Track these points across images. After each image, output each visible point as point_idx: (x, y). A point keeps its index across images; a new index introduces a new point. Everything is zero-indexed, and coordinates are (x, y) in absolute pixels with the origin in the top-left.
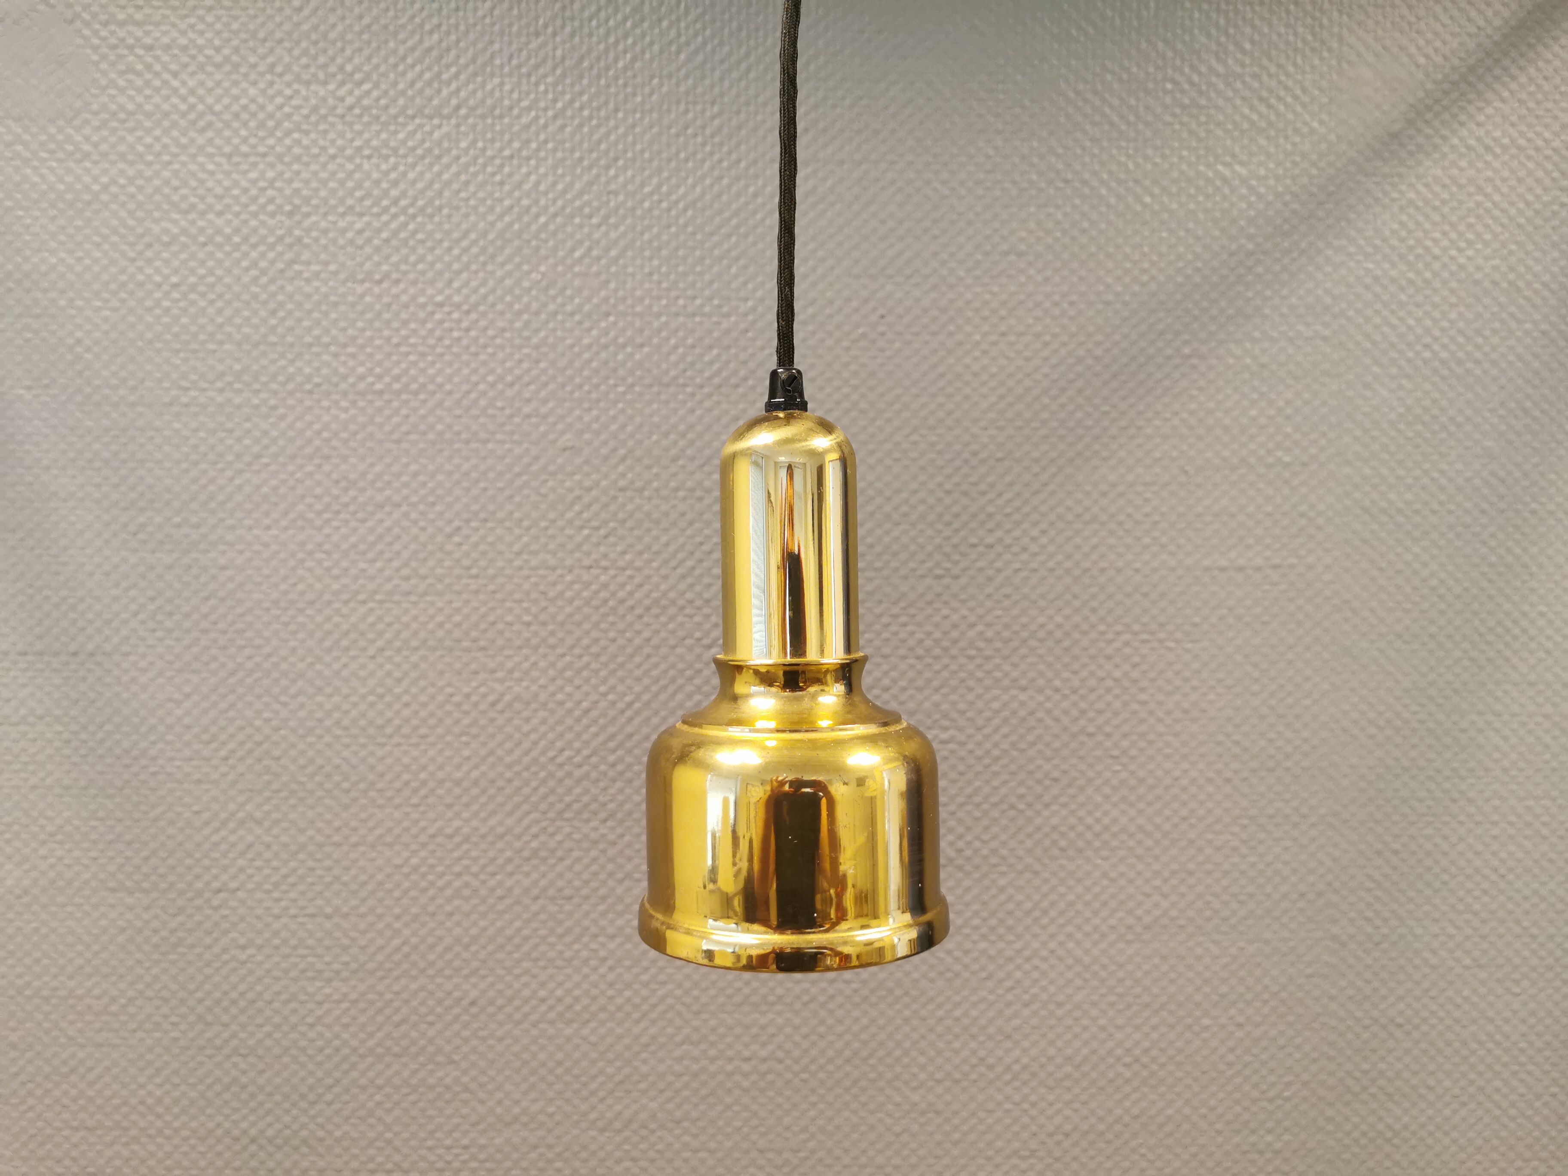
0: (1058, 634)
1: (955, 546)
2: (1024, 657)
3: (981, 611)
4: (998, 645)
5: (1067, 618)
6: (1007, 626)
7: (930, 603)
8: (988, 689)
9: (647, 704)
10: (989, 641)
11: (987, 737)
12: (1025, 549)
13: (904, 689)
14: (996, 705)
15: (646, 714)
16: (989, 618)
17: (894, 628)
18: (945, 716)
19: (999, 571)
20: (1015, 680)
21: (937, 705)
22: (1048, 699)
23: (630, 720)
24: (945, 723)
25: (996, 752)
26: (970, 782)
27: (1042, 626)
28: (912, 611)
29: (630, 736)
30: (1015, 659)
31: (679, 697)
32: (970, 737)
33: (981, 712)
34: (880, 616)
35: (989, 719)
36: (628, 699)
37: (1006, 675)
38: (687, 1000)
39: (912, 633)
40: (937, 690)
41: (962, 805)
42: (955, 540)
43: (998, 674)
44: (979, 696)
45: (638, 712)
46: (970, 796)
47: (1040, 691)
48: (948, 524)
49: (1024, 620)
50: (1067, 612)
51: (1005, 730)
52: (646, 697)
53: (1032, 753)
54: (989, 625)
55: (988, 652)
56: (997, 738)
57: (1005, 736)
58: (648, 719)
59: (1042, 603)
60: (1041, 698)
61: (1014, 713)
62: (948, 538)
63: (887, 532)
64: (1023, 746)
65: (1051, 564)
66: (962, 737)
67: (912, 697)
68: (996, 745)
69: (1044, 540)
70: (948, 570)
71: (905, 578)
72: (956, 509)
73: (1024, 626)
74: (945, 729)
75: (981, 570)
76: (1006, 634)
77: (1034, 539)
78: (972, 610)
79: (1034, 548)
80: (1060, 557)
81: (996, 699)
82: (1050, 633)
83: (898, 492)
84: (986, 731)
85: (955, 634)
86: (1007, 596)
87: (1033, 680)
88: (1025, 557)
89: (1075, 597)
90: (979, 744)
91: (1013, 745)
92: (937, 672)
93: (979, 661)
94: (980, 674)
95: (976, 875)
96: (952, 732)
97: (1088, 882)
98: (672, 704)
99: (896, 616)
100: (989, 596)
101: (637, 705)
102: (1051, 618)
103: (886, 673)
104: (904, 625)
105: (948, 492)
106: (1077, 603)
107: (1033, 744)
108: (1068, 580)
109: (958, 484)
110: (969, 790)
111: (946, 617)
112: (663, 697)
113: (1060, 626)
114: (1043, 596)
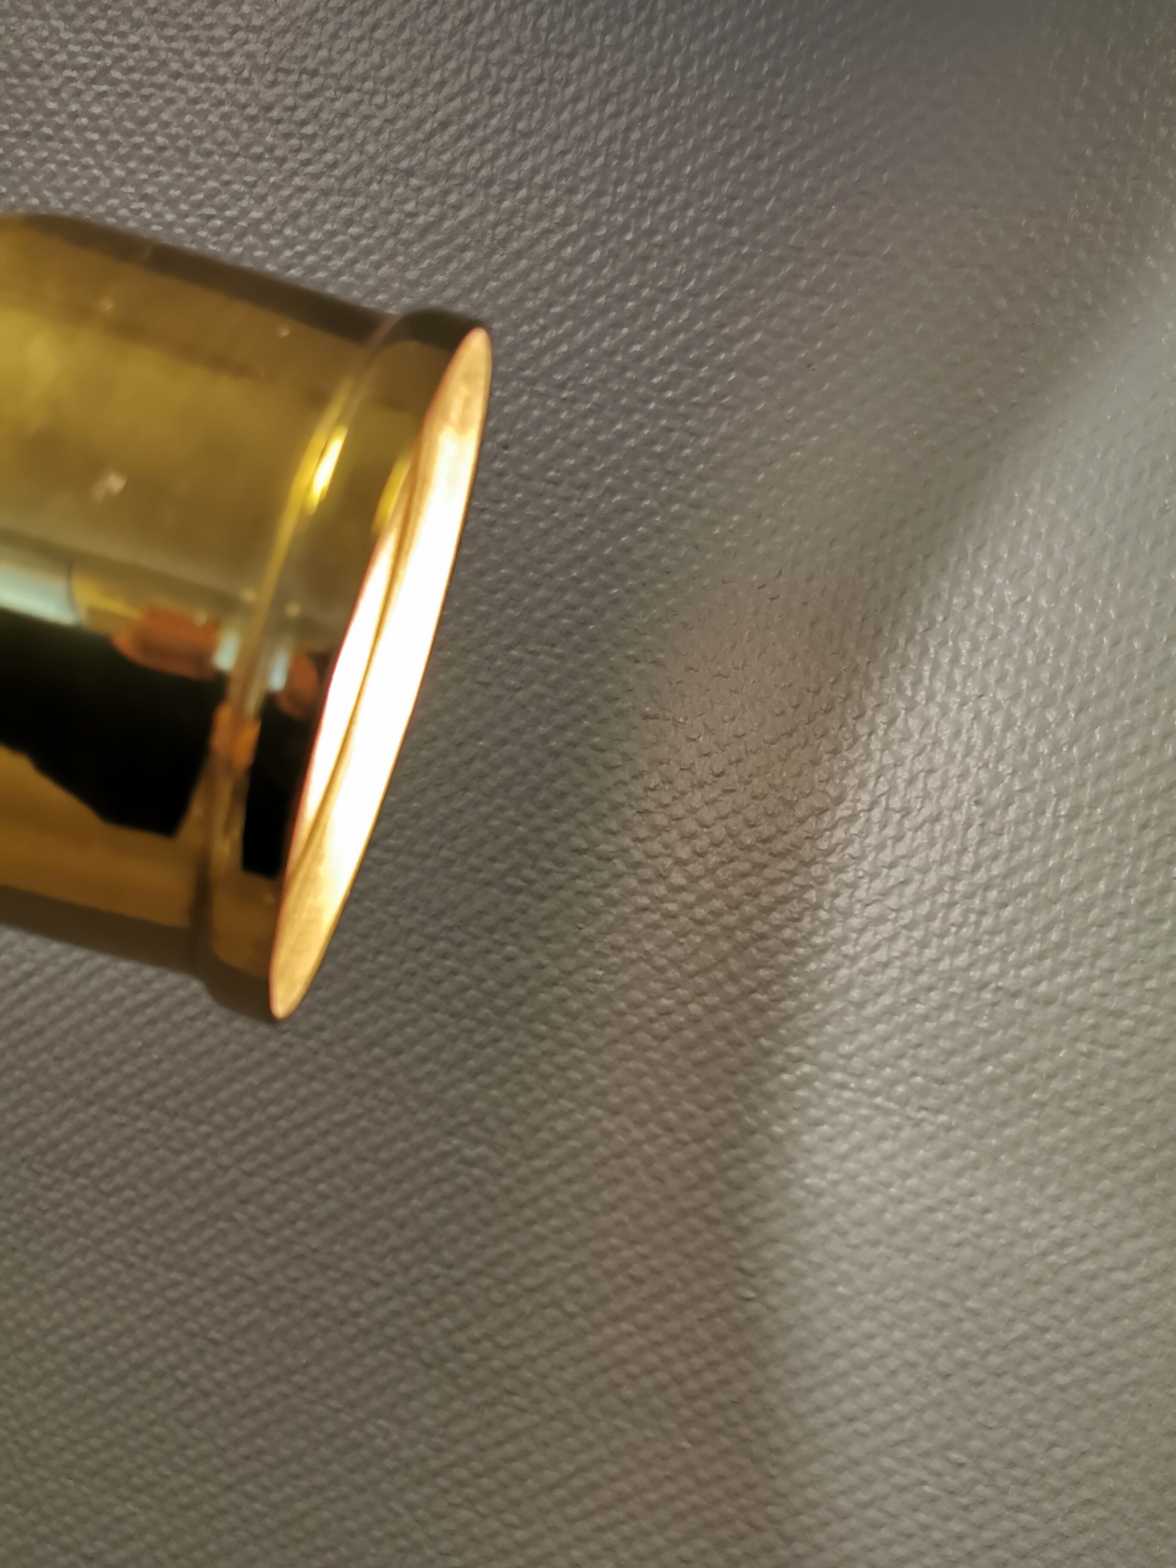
0: (690, 1034)
1: (550, 845)
2: (625, 1057)
3: (569, 963)
4: (585, 1026)
5: (712, 1010)
6: (607, 999)
7: (491, 930)
8: (557, 1095)
9: (51, 981)
10: (573, 1016)
11: (540, 1173)
12: (662, 877)
13: (422, 1060)
14: (561, 1126)
15: (45, 996)
16: (579, 978)
17: (425, 957)
18: (478, 1121)
19: (612, 902)
20: (602, 1093)
21: (469, 1098)
22: (652, 1138)
23: (23, 999)
24: (473, 1130)
25: (546, 1203)
26: (496, 1240)
27: (666, 1012)
28: (459, 936)
29: (19, 1023)
30: (607, 1058)
31: (95, 983)
32: (512, 1165)
33: (537, 1130)
34: (410, 931)
35: (548, 1146)
36: (26, 967)
37: (591, 1079)
38: (23, 1440)
39: (454, 972)
40: (473, 1075)
41: (478, 1273)
42: (550, 836)
43: (574, 1075)
44: (540, 1104)
45: (36, 990)
46: (492, 1264)
47: (641, 1123)
48: (547, 806)
49: (637, 995)
50: (712, 999)
51: (568, 1170)
52: (50, 970)
53: (605, 1221)
54: (579, 990)
55: (565, 1035)
56: (552, 1179)
57: (569, 1181)
58: (47, 1005)
59: (673, 974)
60: (637, 1134)
61: (590, 1146)
62: (540, 830)
63: (448, 798)
64: (592, 1205)
65: (700, 912)
66: (497, 1163)
67: (431, 1075)
68: (551, 1191)
69: (696, 868)
70: (529, 881)
71: (460, 879)
72: (560, 784)
73: (636, 1006)
74: (476, 1142)
75: (583, 893)
76: (603, 1011)
77: (680, 863)
78: (555, 957)
79: (677, 878)
80: (717, 904)
81: (564, 1114)
82: (677, 1029)
83: (477, 736)
84: (538, 1163)
85: (518, 991)
86: (619, 949)
87: (633, 1100)
88: (660, 890)
89: (733, 978)
90: (524, 1182)
91: (579, 1199)
92: (481, 1046)
93: (547, 1045)
94: (545, 1067)
95: (476, 1399)
96: (482, 1149)
97: (658, 1473)
98: (83, 991)
99: (434, 938)
100: (587, 941)
101: (36, 980)
102: (684, 1003)
103: (401, 1026)
104: (445, 956)
105: (555, 754)
106: (732, 989)
107: (613, 1207)
108: (725, 946)
109: (572, 744)
110: (491, 1253)
111: (511, 959)
112: (73, 977)
113: (695, 1021)
114: (675, 963)
